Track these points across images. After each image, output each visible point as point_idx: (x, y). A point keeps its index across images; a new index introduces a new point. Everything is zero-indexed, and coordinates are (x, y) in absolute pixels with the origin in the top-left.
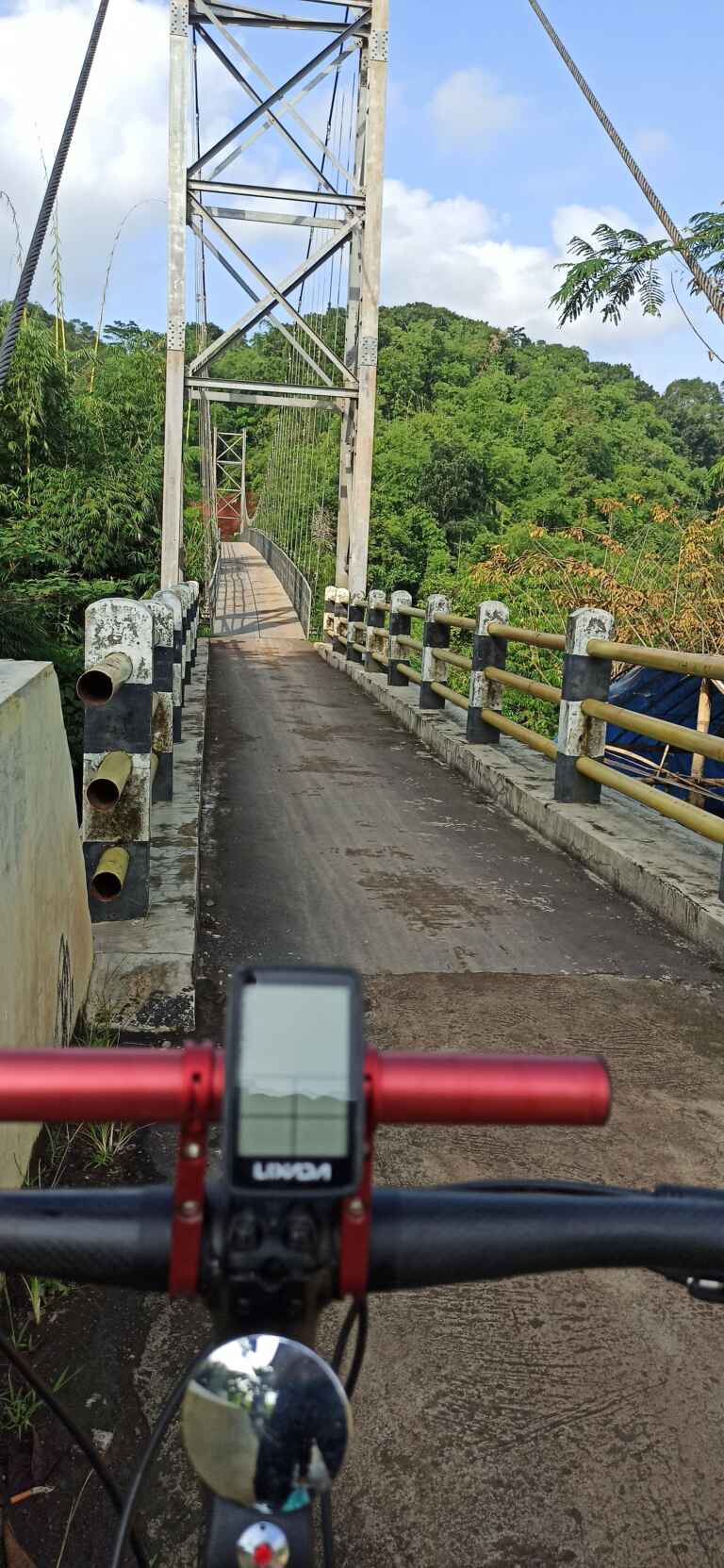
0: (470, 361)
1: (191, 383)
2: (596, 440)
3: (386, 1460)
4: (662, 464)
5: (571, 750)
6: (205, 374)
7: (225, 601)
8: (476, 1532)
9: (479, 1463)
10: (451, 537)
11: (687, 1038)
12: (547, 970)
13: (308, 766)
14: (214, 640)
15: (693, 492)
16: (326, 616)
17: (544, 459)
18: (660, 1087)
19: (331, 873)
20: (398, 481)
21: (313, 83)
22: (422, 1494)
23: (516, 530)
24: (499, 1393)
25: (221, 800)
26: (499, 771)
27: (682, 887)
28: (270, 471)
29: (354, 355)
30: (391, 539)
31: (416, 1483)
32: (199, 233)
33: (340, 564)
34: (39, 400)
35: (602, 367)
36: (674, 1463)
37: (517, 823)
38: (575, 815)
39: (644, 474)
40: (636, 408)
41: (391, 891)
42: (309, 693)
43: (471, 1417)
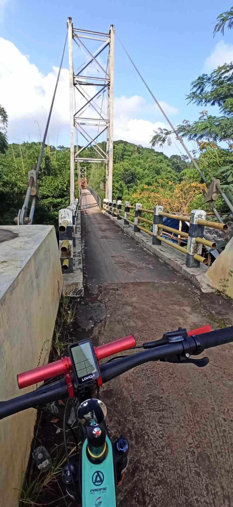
0: (131, 152)
1: (75, 158)
2: (157, 167)
3: (127, 381)
4: (170, 172)
5: (155, 234)
6: (78, 157)
7: (83, 202)
8: (145, 394)
9: (144, 380)
10: (128, 187)
11: (180, 294)
12: (152, 281)
13: (102, 238)
14: (81, 210)
15: (176, 178)
16: (104, 205)
17: (146, 171)
18: (175, 305)
19: (108, 261)
20: (117, 176)
21: (99, 97)
22: (134, 387)
23: (141, 186)
24: (147, 367)
25: (85, 246)
26: (141, 238)
27: (178, 263)
28: (91, 175)
29: (108, 152)
30: (116, 188)
31: (133, 385)
32: (76, 128)
33: (106, 194)
34: (44, 163)
35: (157, 153)
36: (180, 379)
37: (145, 249)
38: (156, 247)
39: (166, 174)
40: (164, 161)
41: (121, 265)
42: (101, 222)
43: (142, 372)
